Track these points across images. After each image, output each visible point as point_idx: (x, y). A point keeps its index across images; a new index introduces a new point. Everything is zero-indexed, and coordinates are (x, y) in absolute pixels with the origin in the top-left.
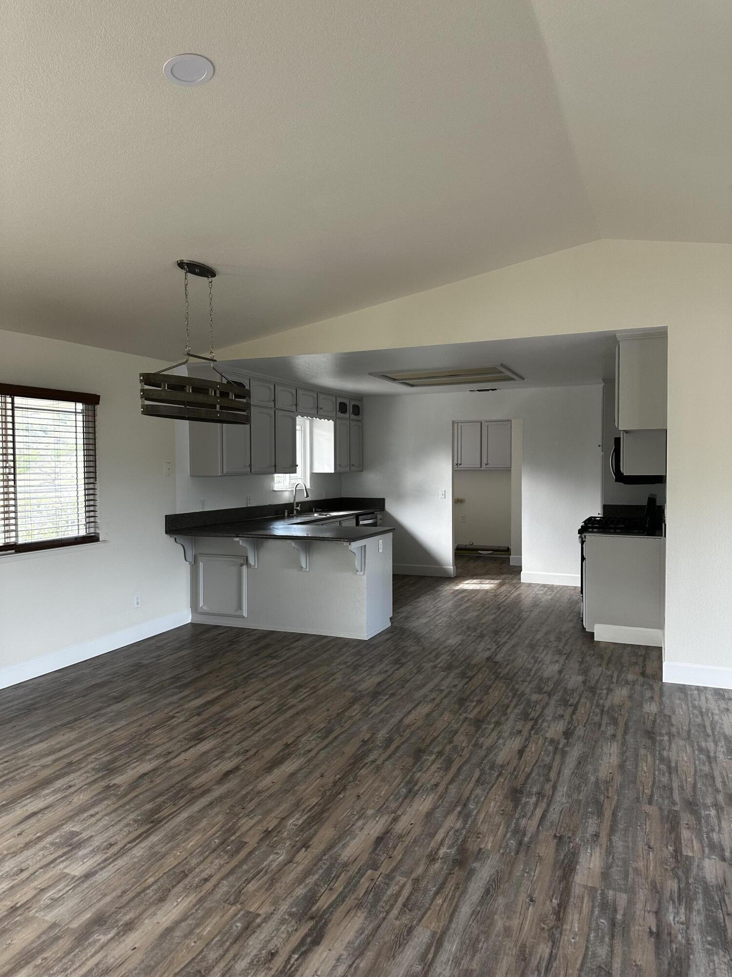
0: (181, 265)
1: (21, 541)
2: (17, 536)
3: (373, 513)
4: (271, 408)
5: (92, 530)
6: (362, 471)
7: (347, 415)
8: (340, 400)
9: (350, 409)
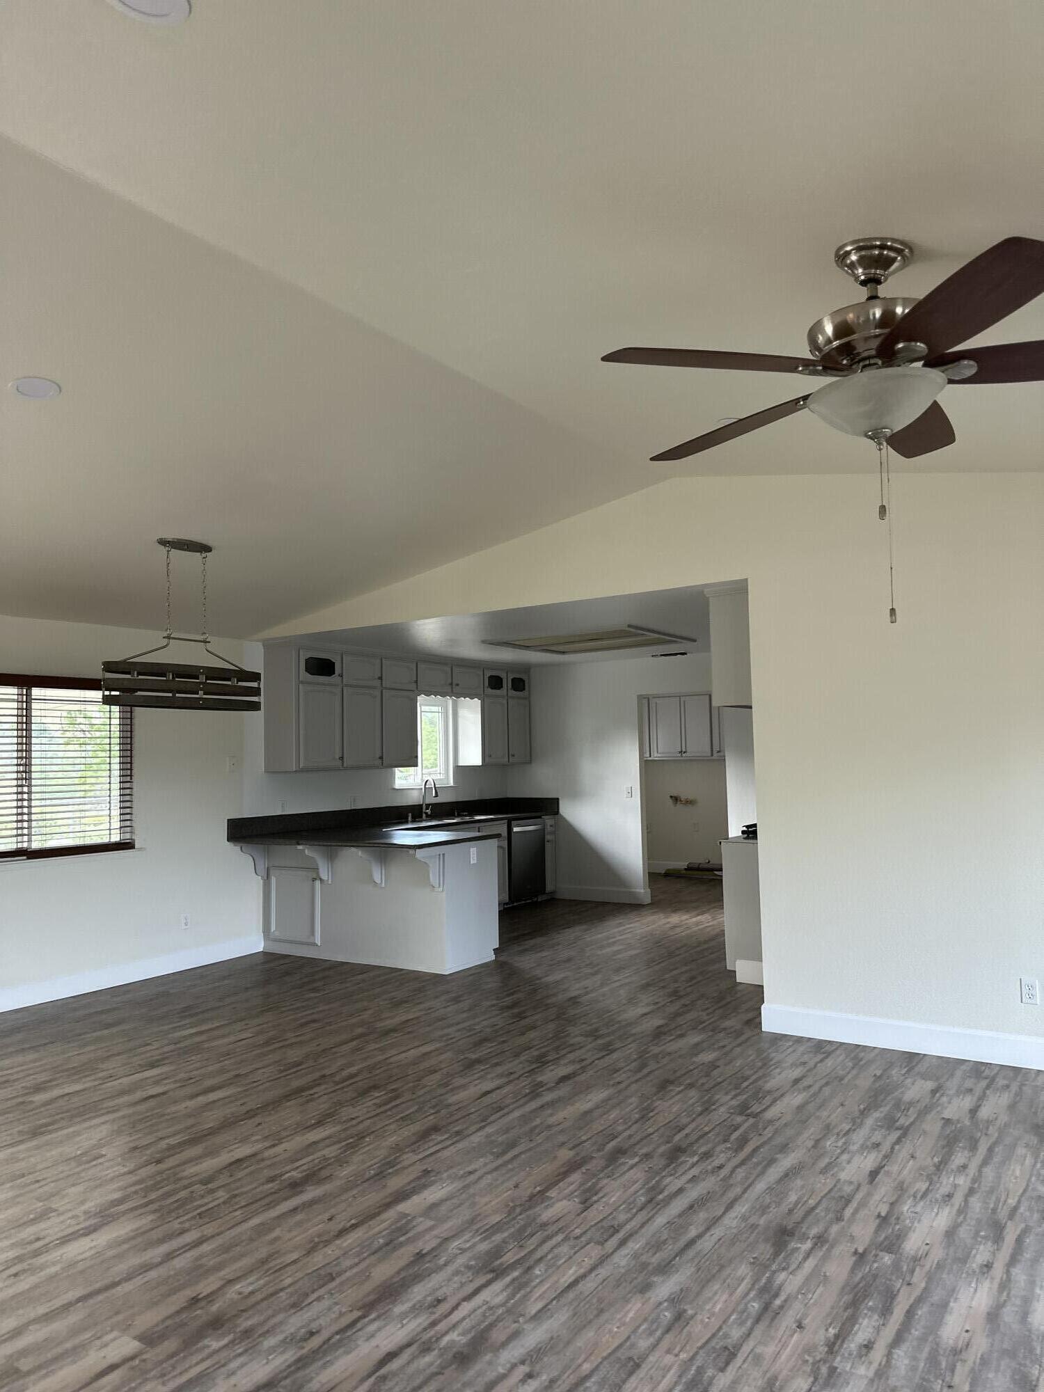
0: (163, 542)
1: (36, 845)
2: (30, 841)
3: (540, 817)
4: (374, 688)
5: (128, 836)
6: (530, 762)
7: (503, 692)
8: (488, 674)
9: (507, 683)
